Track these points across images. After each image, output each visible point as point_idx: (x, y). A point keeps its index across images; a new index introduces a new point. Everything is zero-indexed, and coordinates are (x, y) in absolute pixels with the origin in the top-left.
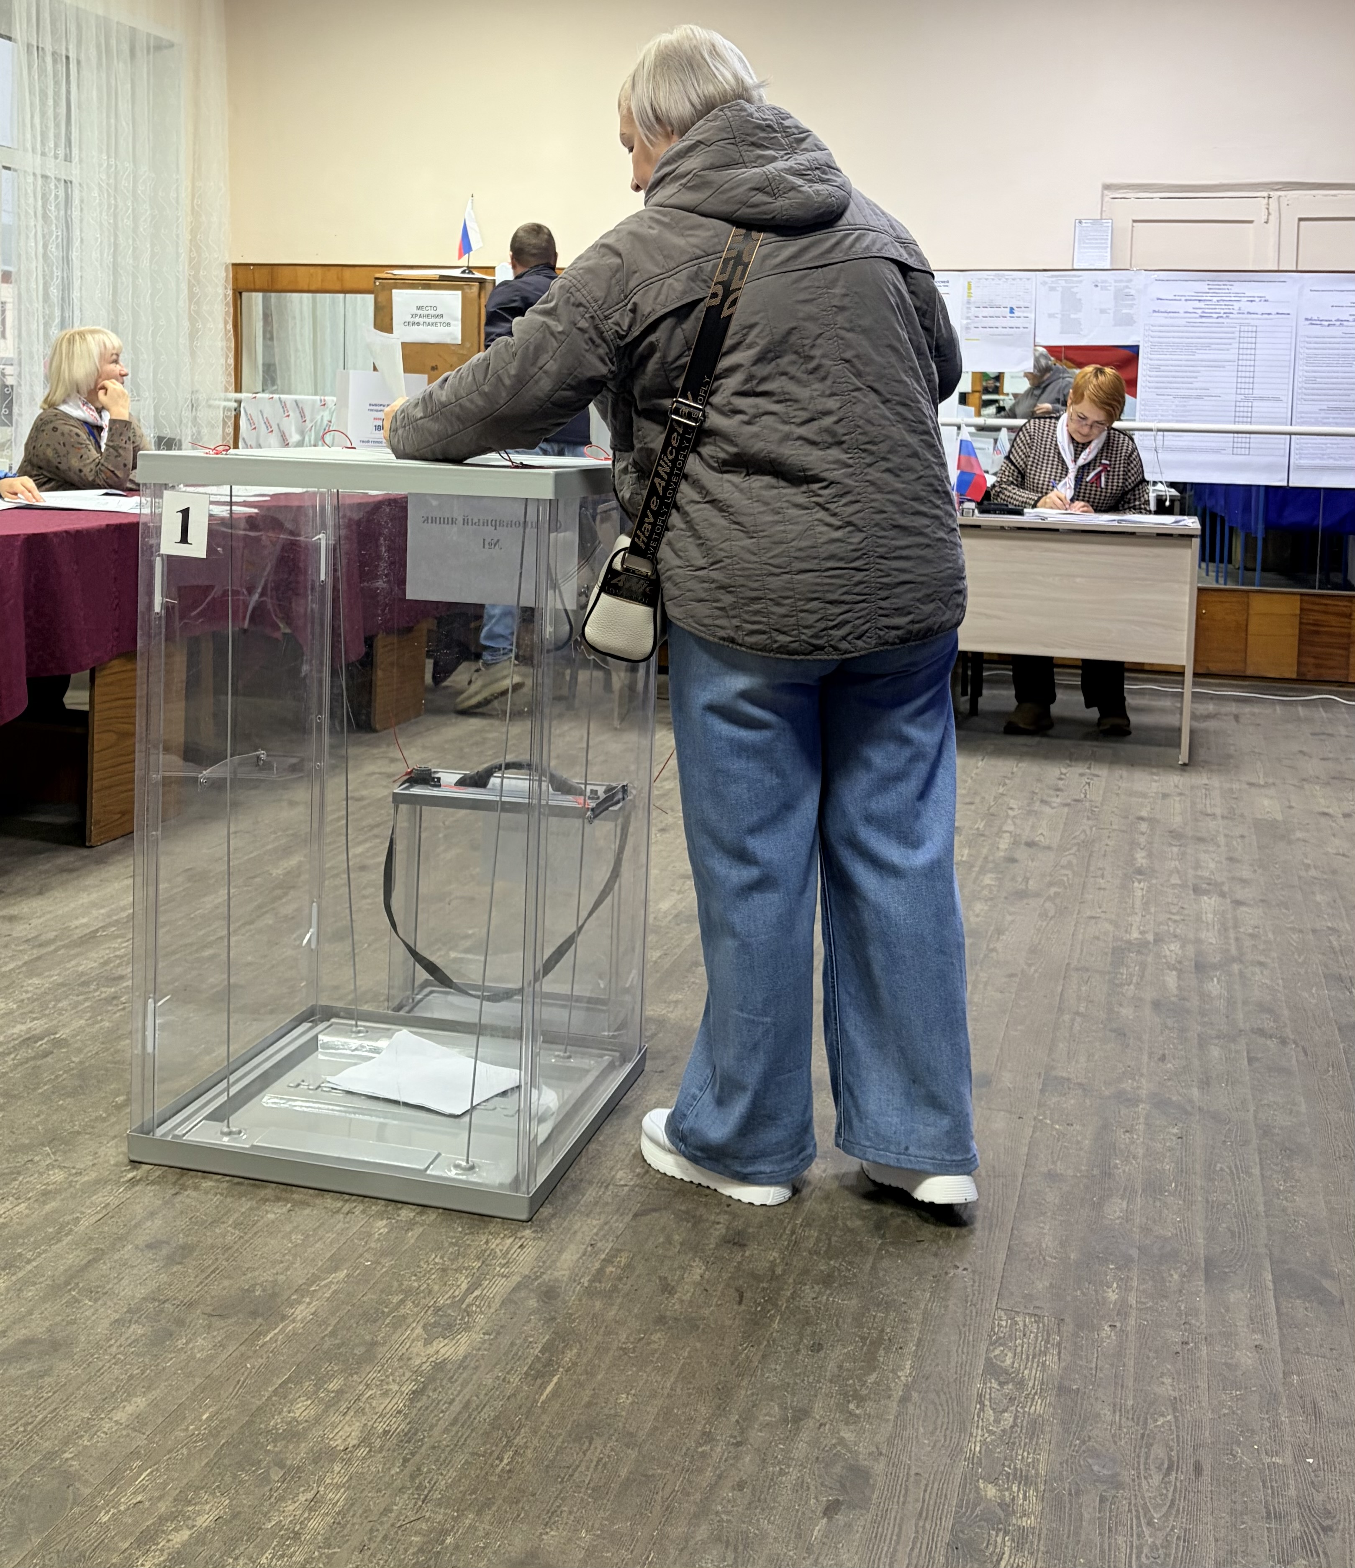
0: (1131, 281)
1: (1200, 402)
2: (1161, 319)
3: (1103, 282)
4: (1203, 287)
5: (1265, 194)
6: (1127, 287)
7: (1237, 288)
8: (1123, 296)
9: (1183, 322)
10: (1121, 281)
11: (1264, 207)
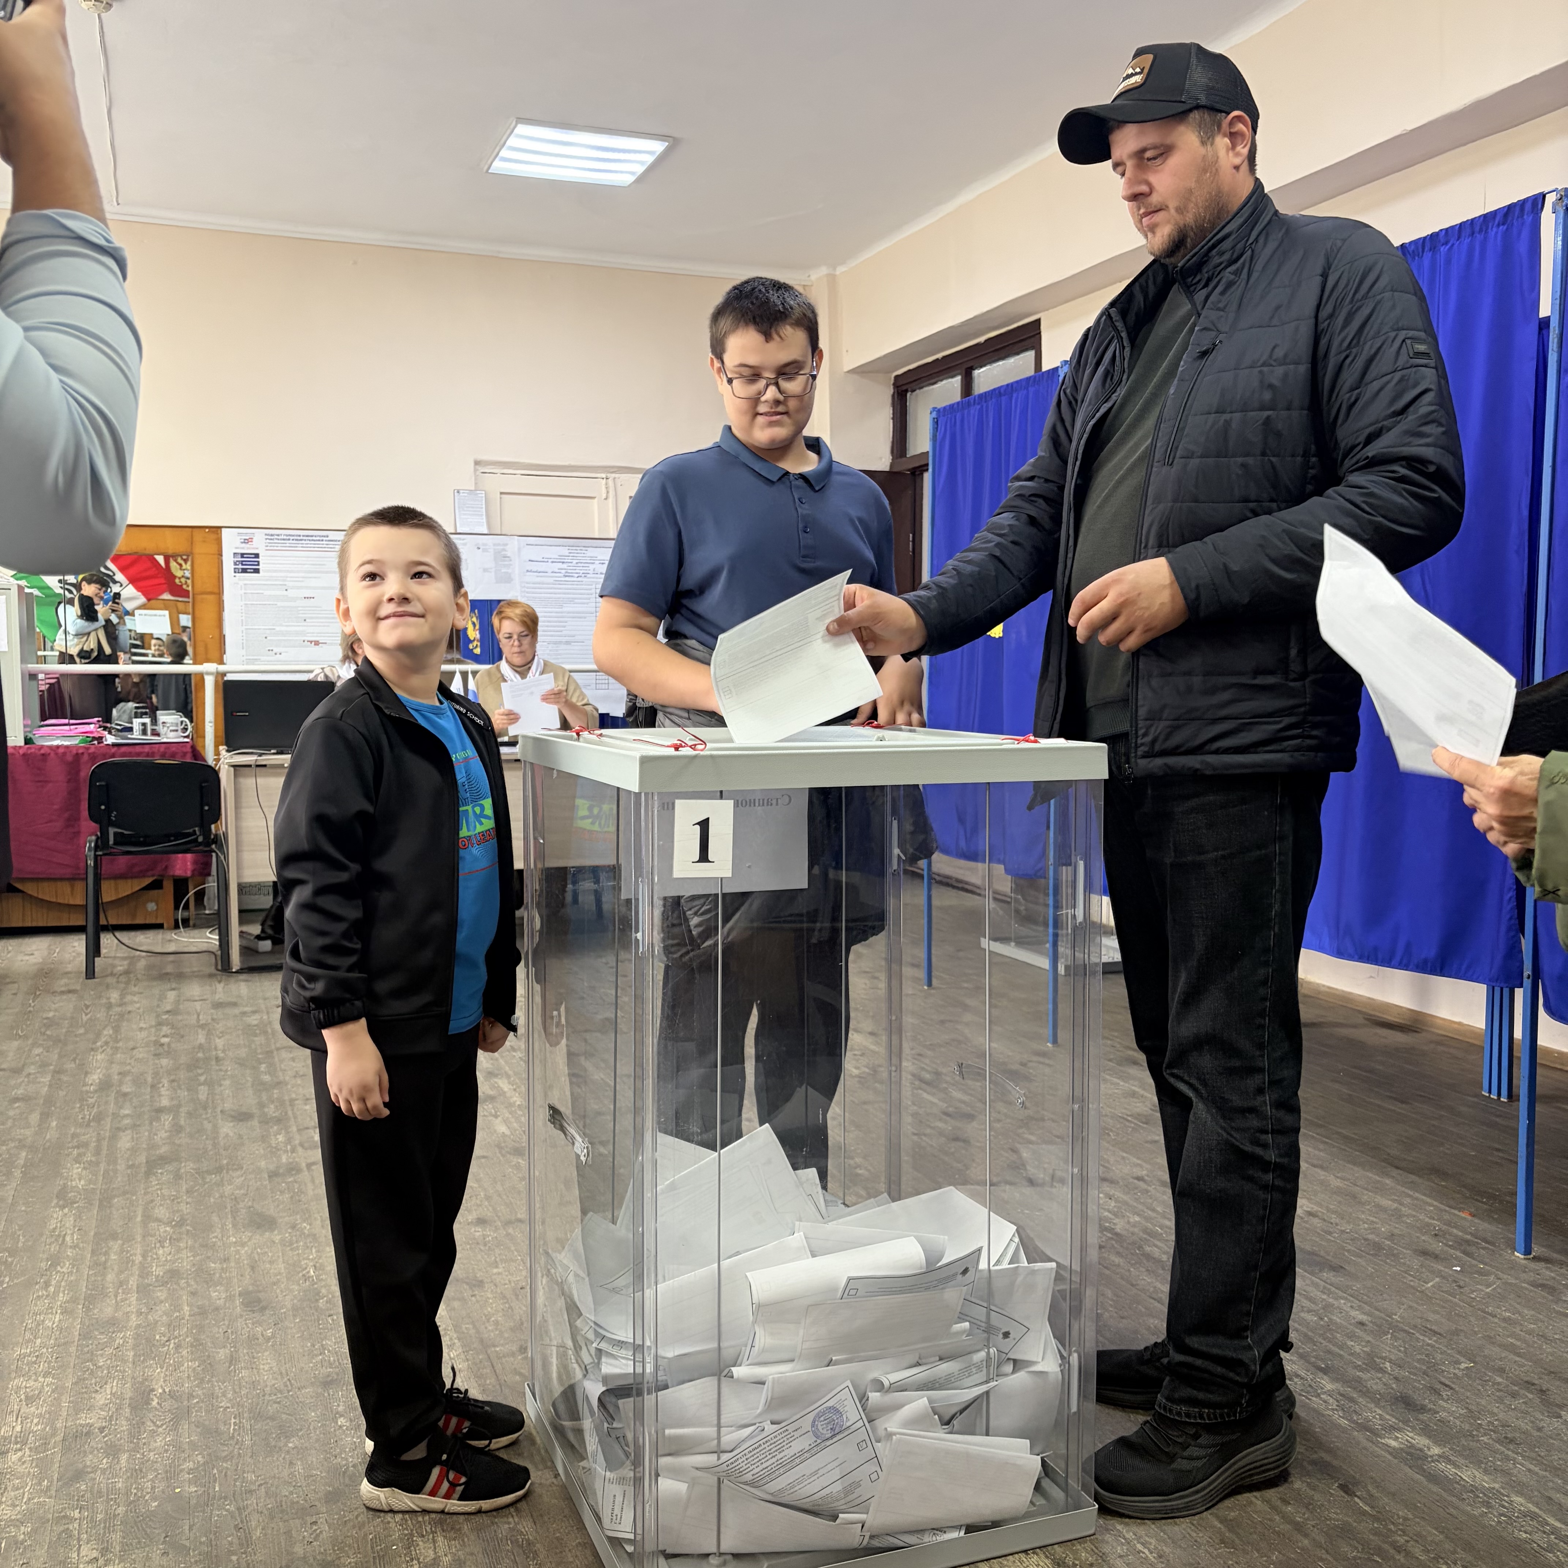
0: (506, 545)
1: (568, 647)
2: (532, 577)
3: (484, 545)
4: (565, 551)
5: (604, 476)
6: (504, 550)
7: (591, 552)
8: (501, 557)
9: (551, 580)
10: (499, 545)
11: (604, 487)
